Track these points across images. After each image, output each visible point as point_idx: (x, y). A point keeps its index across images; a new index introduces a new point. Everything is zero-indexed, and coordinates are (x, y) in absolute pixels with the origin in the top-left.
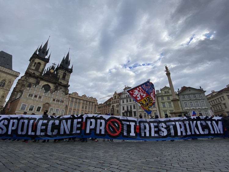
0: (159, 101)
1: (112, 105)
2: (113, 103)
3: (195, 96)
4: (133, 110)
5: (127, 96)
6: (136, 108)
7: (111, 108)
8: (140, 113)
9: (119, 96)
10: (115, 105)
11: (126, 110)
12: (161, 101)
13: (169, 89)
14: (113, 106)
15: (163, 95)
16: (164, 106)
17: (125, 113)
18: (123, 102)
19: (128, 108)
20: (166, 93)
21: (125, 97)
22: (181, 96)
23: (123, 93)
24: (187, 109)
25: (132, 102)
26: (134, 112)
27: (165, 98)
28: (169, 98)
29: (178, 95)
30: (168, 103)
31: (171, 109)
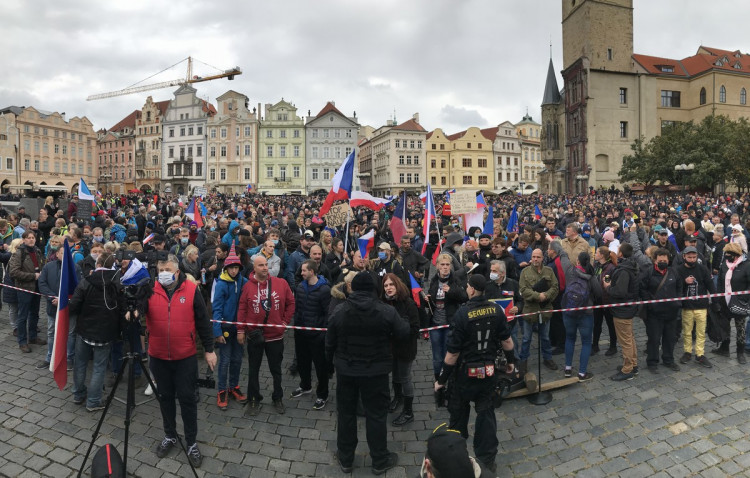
0: (261, 140)
1: (138, 140)
2: (143, 132)
3: (339, 134)
4: (196, 159)
5: (182, 115)
6: (203, 153)
7: (138, 148)
8: (213, 167)
9: (160, 114)
10: (149, 140)
11: (179, 159)
12: (265, 140)
13: (290, 109)
14: (142, 144)
15: (274, 123)
16: (270, 154)
17: (175, 166)
18: (172, 133)
19: (182, 151)
20: (280, 119)
21: (179, 118)
22: (310, 132)
23: (173, 105)
24: (315, 164)
25: (195, 136)
26: (197, 164)
27: (276, 133)
28: (283, 135)
29: (305, 127)
30: (279, 147)
31: (283, 161)
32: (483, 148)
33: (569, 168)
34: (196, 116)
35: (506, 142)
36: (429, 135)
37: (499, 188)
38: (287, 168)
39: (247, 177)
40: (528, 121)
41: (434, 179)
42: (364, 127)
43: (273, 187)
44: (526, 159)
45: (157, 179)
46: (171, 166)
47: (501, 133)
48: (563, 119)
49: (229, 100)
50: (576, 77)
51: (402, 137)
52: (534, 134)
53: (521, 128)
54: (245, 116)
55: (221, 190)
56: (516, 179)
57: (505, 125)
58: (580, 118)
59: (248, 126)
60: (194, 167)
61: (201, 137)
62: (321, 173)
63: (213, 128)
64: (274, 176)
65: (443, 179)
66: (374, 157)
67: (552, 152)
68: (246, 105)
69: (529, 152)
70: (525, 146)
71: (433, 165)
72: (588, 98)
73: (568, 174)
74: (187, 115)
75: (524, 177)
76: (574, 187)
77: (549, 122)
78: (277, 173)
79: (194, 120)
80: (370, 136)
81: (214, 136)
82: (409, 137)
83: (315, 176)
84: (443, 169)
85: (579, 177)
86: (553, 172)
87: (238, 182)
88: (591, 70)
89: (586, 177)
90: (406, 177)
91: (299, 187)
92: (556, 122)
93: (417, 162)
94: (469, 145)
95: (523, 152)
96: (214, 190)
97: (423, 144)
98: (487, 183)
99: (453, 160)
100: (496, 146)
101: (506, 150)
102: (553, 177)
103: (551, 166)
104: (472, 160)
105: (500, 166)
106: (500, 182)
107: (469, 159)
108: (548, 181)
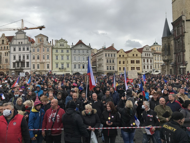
0: (53, 53)
2: (0, 49)
3: (84, 52)
4: (26, 61)
5: (19, 43)
6: (29, 58)
8: (34, 64)
9: (9, 41)
10: (3, 52)
11: (18, 60)
12: (55, 53)
13: (65, 42)
15: (58, 47)
16: (57, 59)
17: (16, 64)
18: (15, 50)
19: (20, 57)
20: (61, 45)
21: (18, 44)
22: (73, 51)
23: (15, 38)
24: (75, 63)
25: (26, 51)
26: (27, 62)
27: (60, 51)
28: (62, 52)
29: (71, 49)
30: (61, 56)
31: (62, 61)
32: (138, 56)
33: (176, 63)
34: (26, 43)
35: (147, 53)
36: (118, 52)
37: (144, 72)
38: (64, 64)
39: (48, 67)
40: (156, 44)
41: (120, 68)
42: (94, 49)
43: (58, 72)
44: (155, 60)
45: (7, 69)
46: (14, 63)
47: (144, 50)
48: (172, 43)
49: (40, 38)
50: (179, 24)
51: (107, 53)
52: (159, 49)
53: (153, 47)
54: (47, 44)
55: (37, 73)
56: (151, 68)
57: (146, 47)
58: (181, 41)
59: (48, 48)
60: (26, 64)
61: (28, 51)
62: (77, 66)
63: (34, 48)
64: (59, 67)
65: (124, 68)
66: (97, 60)
67: (167, 57)
68: (47, 40)
69: (157, 57)
70: (155, 55)
71: (120, 63)
72: (185, 32)
73: (175, 66)
74: (22, 42)
75: (154, 67)
76: (178, 71)
77: (165, 44)
78: (60, 66)
79: (25, 45)
80: (96, 52)
81: (34, 51)
82: (110, 53)
83: (75, 67)
84: (124, 65)
85: (181, 67)
86: (168, 65)
87: (44, 69)
88: (187, 20)
89: (185, 67)
90: (109, 67)
91: (69, 71)
92: (169, 44)
93: (113, 62)
94: (133, 55)
95: (154, 57)
96: (35, 73)
97: (116, 55)
98: (139, 70)
99: (128, 61)
100: (143, 55)
101: (147, 56)
102: (168, 67)
103: (167, 62)
104: (134, 61)
105: (144, 63)
106: (144, 69)
107: (133, 61)
108: (165, 69)
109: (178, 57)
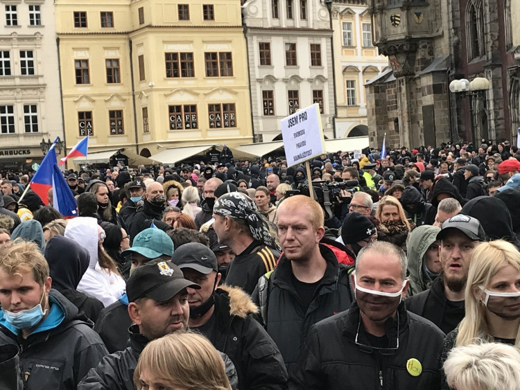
32: (220, 17)
41: (85, 117)
44: (348, 45)
65: (116, 116)
67: (402, 16)
69: (356, 24)
70: (343, 7)
71: (82, 75)
75: (342, 100)
84: (114, 88)
86: (409, 76)
93: (28, 68)
94: (183, 11)
95: (337, 24)
97: (44, 12)
98: (232, 124)
99: (141, 58)
100: (252, 9)
101: (284, 22)
102: (410, 95)
103: (402, 59)
104: (191, 55)
105: (266, 71)
106: (269, 121)
107: (183, 55)
108: (396, 108)
109: (474, 19)
